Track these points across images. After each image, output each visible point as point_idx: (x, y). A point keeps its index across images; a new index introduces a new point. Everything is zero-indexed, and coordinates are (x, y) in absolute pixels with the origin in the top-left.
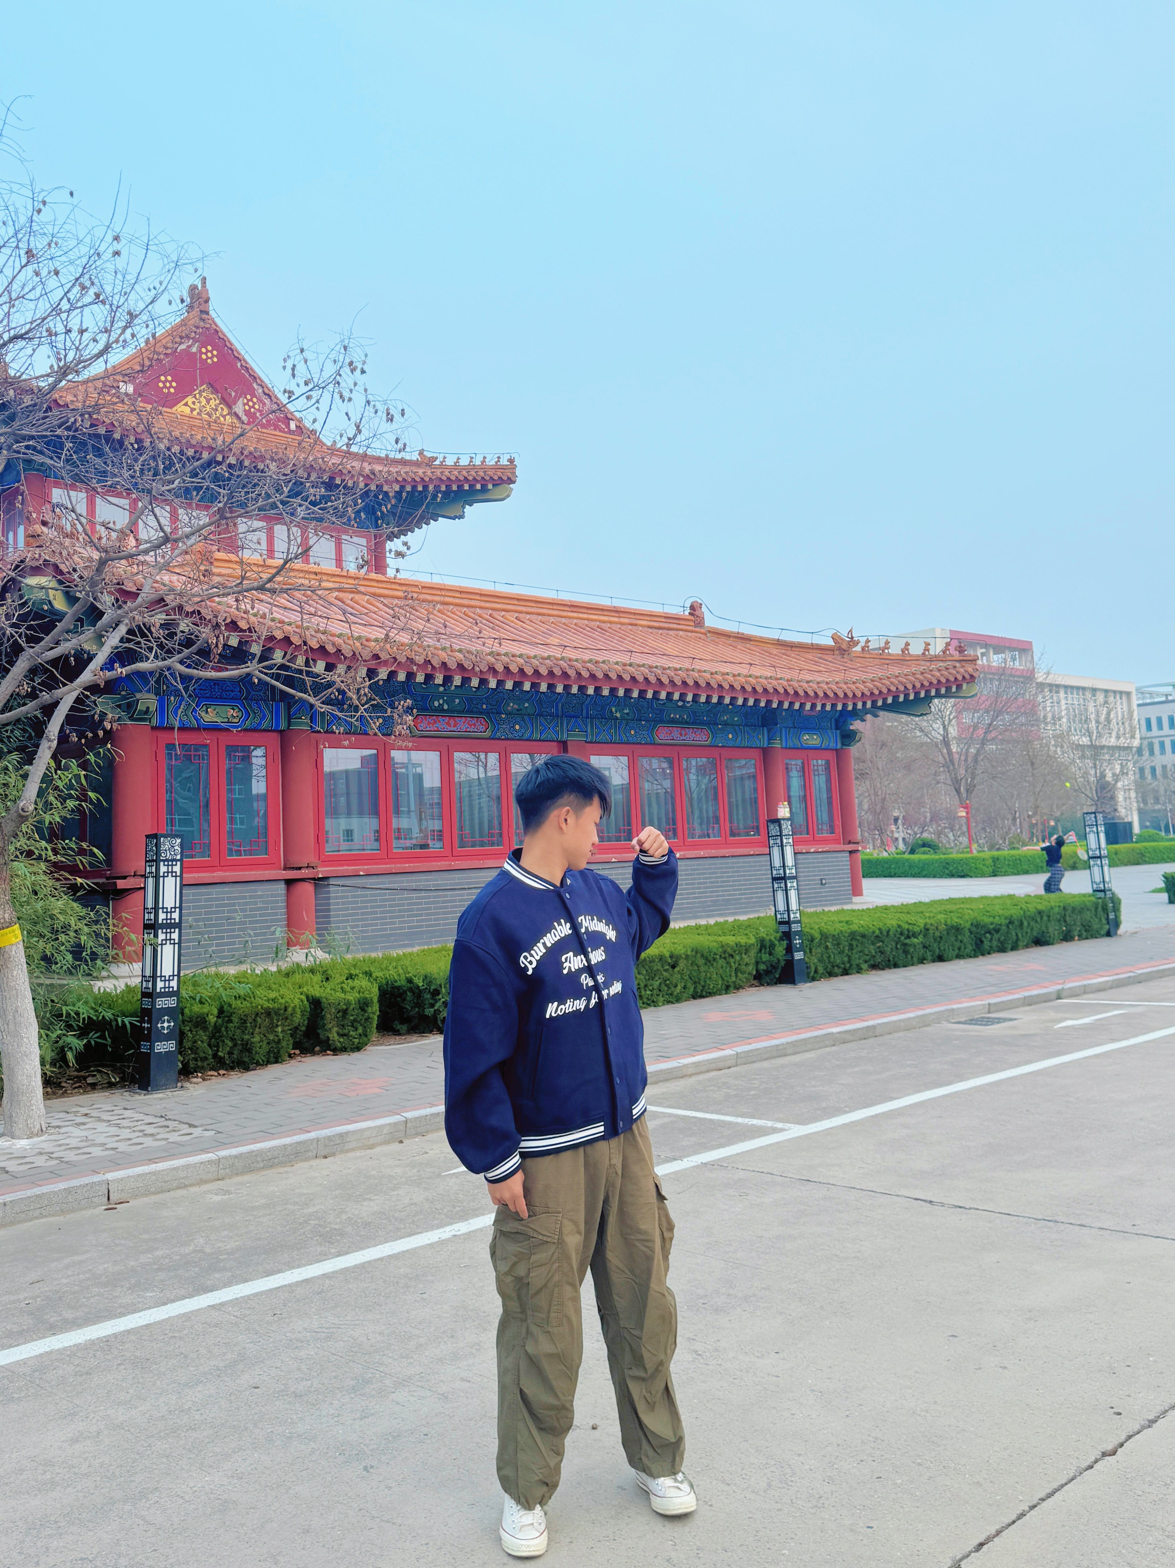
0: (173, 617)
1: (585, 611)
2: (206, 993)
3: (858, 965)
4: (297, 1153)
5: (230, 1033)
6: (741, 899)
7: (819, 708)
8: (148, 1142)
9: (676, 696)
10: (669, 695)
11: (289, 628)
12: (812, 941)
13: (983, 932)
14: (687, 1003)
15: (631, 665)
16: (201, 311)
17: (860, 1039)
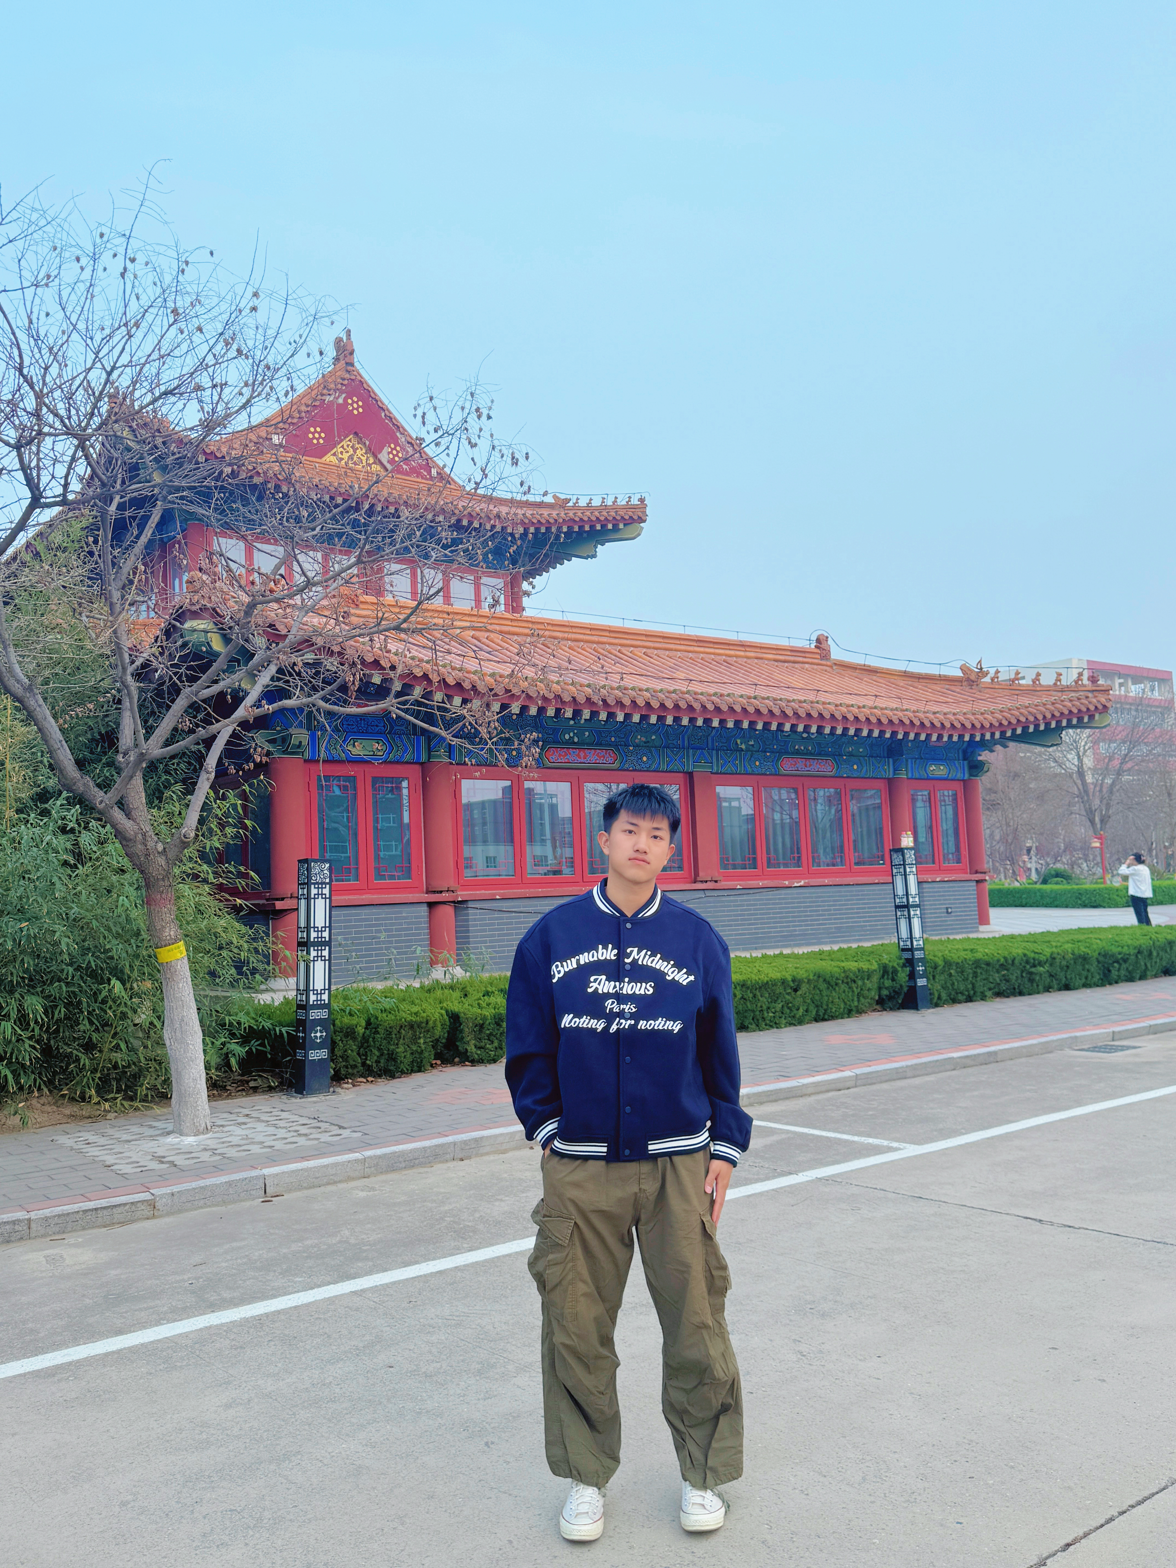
0: (318, 657)
1: (712, 645)
2: (355, 1006)
3: (982, 993)
4: (436, 1156)
5: (378, 1044)
6: (866, 926)
7: (945, 739)
8: (302, 1141)
9: (800, 728)
10: (793, 727)
11: (428, 666)
12: (936, 968)
13: (1111, 962)
14: (809, 1025)
15: (755, 698)
16: (347, 363)
17: (981, 1064)
